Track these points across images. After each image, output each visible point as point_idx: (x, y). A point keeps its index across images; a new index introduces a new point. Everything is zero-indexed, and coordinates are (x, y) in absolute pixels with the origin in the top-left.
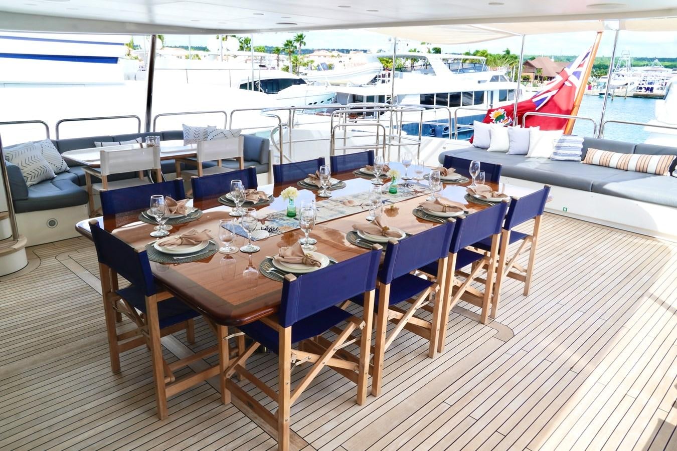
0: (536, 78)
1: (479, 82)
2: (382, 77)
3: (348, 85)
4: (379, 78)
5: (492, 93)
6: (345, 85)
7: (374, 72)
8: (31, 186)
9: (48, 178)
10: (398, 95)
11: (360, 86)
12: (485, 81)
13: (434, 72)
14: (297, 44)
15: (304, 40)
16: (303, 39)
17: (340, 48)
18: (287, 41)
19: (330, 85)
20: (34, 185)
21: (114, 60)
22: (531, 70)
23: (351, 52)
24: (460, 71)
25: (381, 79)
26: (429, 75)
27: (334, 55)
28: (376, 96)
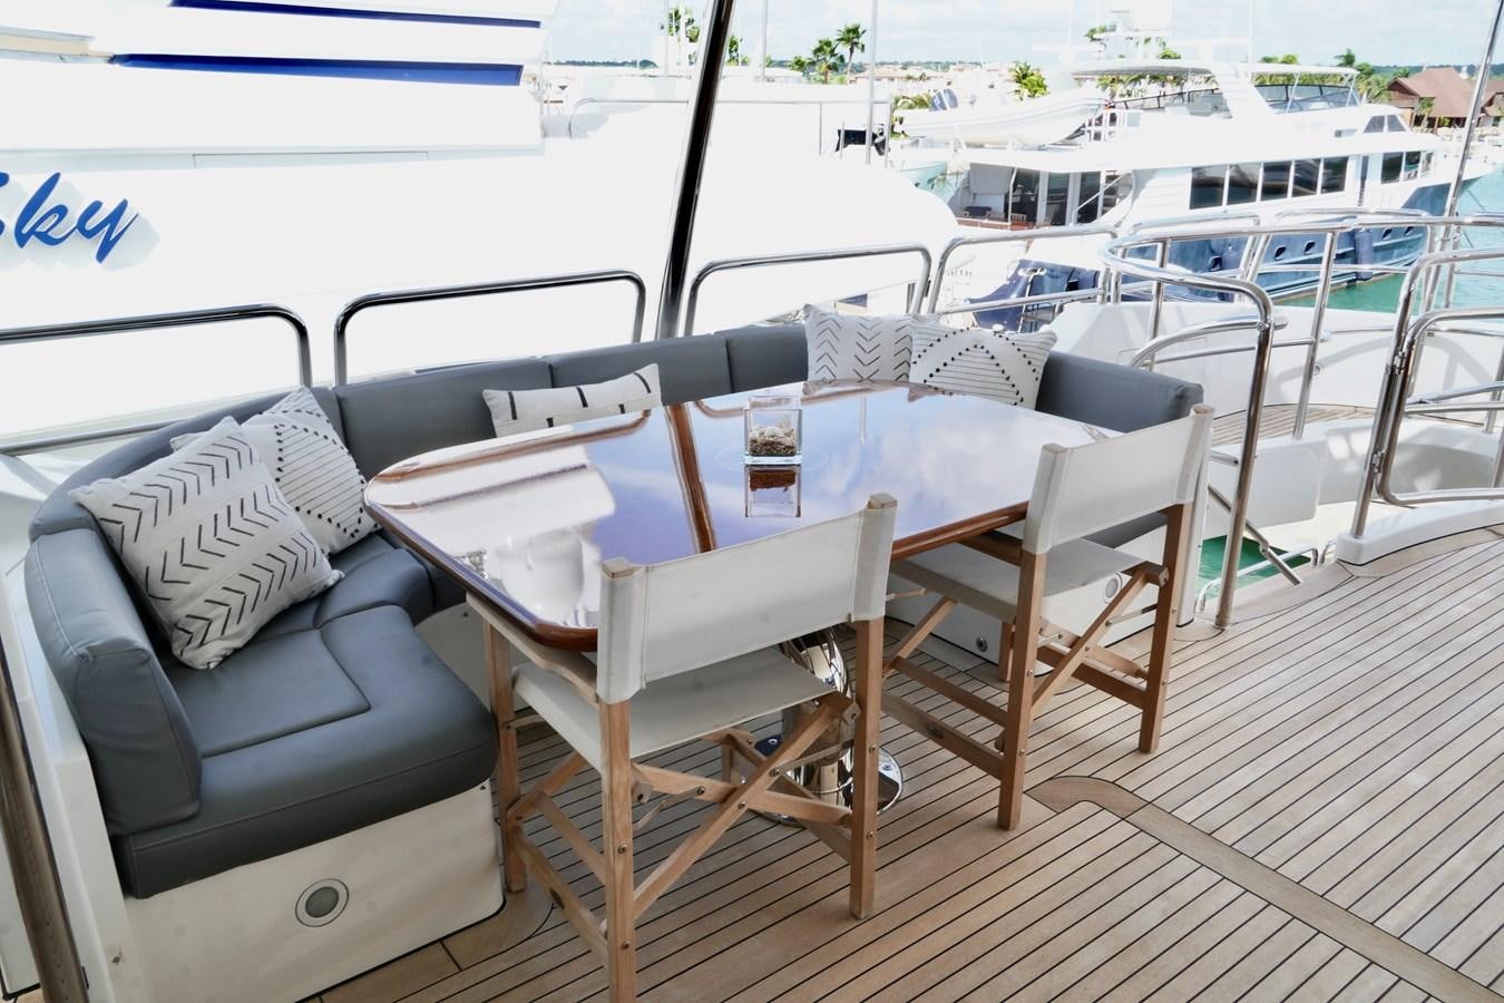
0: (1418, 121)
1: (1339, 134)
2: (1096, 125)
3: (1009, 146)
4: (1090, 128)
5: (1365, 160)
6: (1000, 146)
7: (1083, 112)
8: (226, 658)
9: (303, 597)
10: (1135, 171)
11: (1041, 148)
12: (1351, 132)
13: (1227, 110)
14: (843, 49)
15: (861, 40)
16: (858, 37)
17: (924, 60)
18: (820, 42)
19: (964, 146)
20: (236, 651)
21: (508, 73)
22: (1406, 102)
23: (952, 67)
24: (1292, 107)
25: (1094, 129)
26: (1216, 118)
27: (911, 74)
28: (1075, 174)
